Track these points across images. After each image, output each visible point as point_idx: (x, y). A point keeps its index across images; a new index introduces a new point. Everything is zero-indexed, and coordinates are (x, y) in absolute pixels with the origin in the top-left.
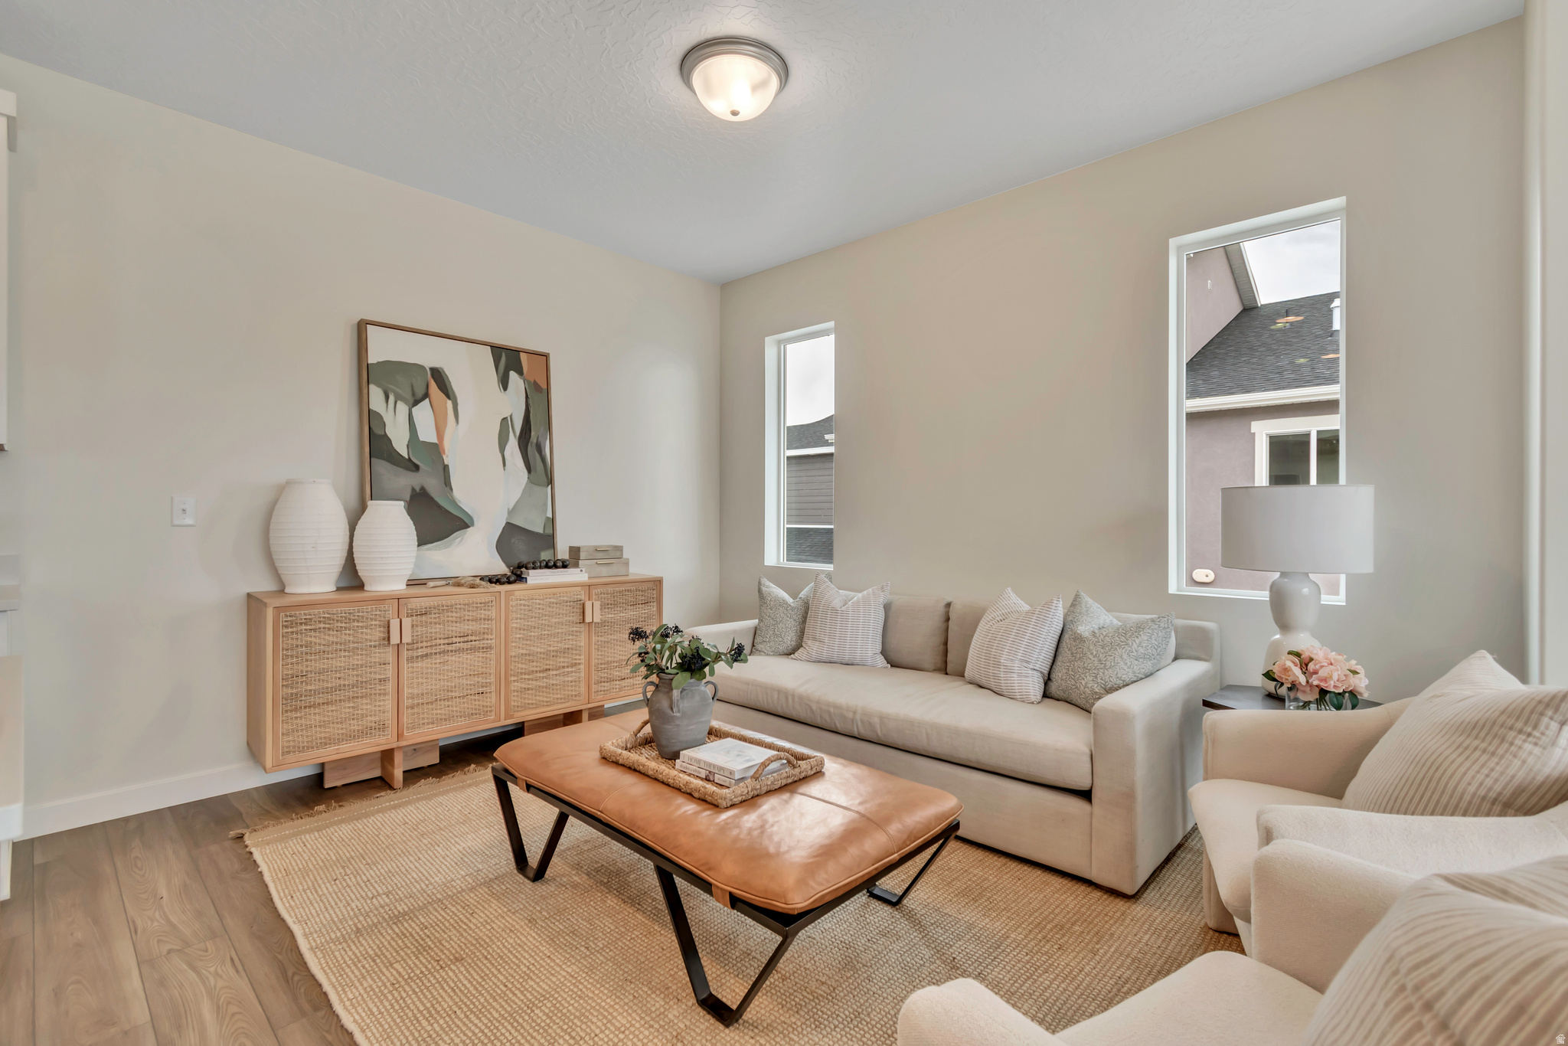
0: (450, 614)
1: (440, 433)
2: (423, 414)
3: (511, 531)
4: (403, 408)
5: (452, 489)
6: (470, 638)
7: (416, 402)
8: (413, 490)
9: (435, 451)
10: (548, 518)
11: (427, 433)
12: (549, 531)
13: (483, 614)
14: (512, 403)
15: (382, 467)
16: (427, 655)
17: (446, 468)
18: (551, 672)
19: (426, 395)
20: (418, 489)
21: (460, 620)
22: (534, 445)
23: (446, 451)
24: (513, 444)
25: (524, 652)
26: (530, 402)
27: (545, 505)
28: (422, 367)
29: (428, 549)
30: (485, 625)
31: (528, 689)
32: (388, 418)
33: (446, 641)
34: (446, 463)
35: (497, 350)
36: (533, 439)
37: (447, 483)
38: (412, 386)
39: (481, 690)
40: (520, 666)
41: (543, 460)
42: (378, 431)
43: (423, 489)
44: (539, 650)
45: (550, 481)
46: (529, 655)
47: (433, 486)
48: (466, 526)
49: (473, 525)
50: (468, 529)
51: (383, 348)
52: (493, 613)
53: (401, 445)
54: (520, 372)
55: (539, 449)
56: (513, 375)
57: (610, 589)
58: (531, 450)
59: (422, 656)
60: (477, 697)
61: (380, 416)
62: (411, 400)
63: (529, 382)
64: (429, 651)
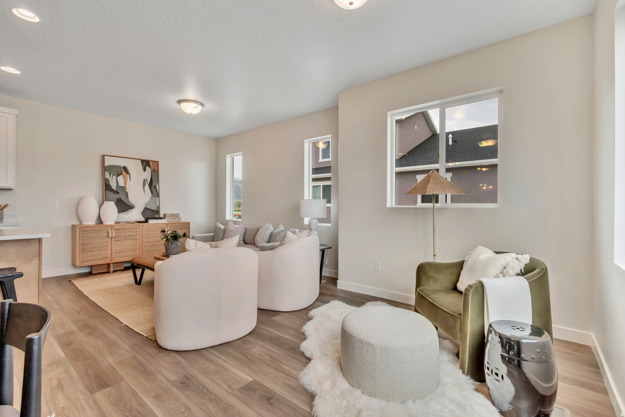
0: (126, 230)
1: (125, 184)
2: (121, 179)
3: (146, 209)
4: (114, 177)
5: (128, 198)
6: (131, 236)
7: (118, 176)
8: (117, 199)
9: (124, 188)
10: (158, 206)
11: (121, 184)
12: (158, 210)
13: (135, 230)
14: (147, 175)
15: (109, 193)
16: (119, 240)
17: (127, 193)
18: (155, 246)
19: (121, 174)
21: (129, 232)
22: (153, 186)
23: (127, 188)
24: (147, 186)
25: (147, 240)
26: (152, 175)
27: (157, 202)
28: (120, 167)
29: (122, 214)
30: (136, 233)
31: (148, 250)
32: (110, 180)
33: (125, 237)
34: (127, 191)
35: (143, 161)
37: (127, 197)
38: (117, 172)
39: (135, 250)
40: (146, 244)
41: (156, 190)
42: (107, 183)
43: (120, 198)
44: (152, 240)
45: (158, 196)
46: (149, 241)
47: (123, 198)
48: (133, 208)
49: (135, 208)
50: (134, 209)
51: (109, 162)
52: (138, 230)
53: (114, 187)
54: (149, 166)
55: (155, 187)
56: (147, 167)
57: (173, 225)
58: (153, 188)
59: (118, 240)
60: (133, 251)
61: (108, 180)
62: (117, 175)
63: (152, 169)
64: (120, 239)
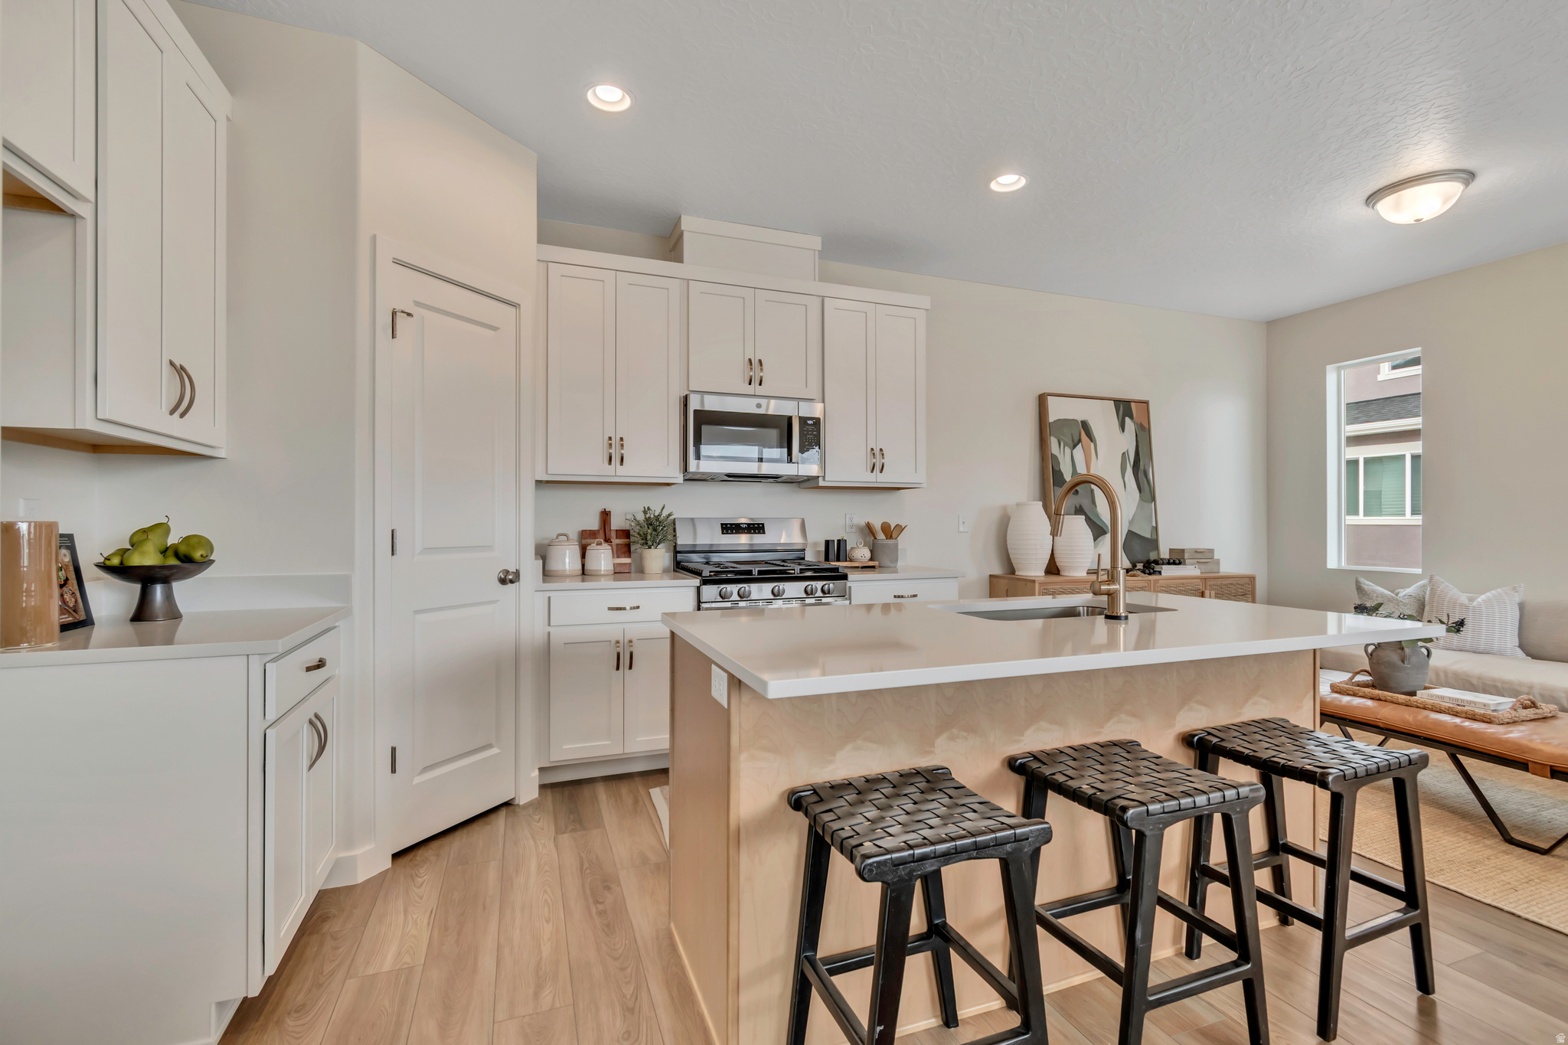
1: (1088, 465)
2: (1078, 452)
3: (1132, 535)
4: (1068, 450)
5: (1096, 506)
7: (1075, 446)
8: (1076, 507)
10: (1154, 527)
11: (1081, 467)
12: (1155, 535)
14: (1127, 442)
17: (1092, 492)
19: (1080, 441)
20: (1078, 507)
22: (1142, 472)
24: (1129, 472)
26: (1139, 439)
27: (1151, 516)
28: (1076, 421)
32: (1061, 459)
35: (1117, 403)
36: (1142, 467)
37: (1094, 502)
38: (1072, 435)
41: (1148, 482)
42: (1056, 469)
43: (1080, 506)
45: (1153, 499)
47: (1086, 504)
48: (1105, 532)
49: (1109, 531)
50: (1106, 535)
51: (1058, 410)
53: (1068, 476)
54: (1131, 417)
55: (1146, 474)
56: (1127, 419)
58: (1141, 475)
61: (1054, 456)
62: (1072, 445)
63: (1137, 424)
